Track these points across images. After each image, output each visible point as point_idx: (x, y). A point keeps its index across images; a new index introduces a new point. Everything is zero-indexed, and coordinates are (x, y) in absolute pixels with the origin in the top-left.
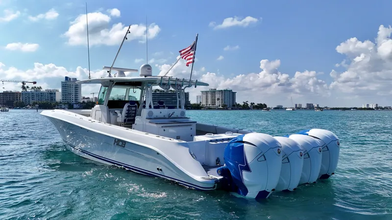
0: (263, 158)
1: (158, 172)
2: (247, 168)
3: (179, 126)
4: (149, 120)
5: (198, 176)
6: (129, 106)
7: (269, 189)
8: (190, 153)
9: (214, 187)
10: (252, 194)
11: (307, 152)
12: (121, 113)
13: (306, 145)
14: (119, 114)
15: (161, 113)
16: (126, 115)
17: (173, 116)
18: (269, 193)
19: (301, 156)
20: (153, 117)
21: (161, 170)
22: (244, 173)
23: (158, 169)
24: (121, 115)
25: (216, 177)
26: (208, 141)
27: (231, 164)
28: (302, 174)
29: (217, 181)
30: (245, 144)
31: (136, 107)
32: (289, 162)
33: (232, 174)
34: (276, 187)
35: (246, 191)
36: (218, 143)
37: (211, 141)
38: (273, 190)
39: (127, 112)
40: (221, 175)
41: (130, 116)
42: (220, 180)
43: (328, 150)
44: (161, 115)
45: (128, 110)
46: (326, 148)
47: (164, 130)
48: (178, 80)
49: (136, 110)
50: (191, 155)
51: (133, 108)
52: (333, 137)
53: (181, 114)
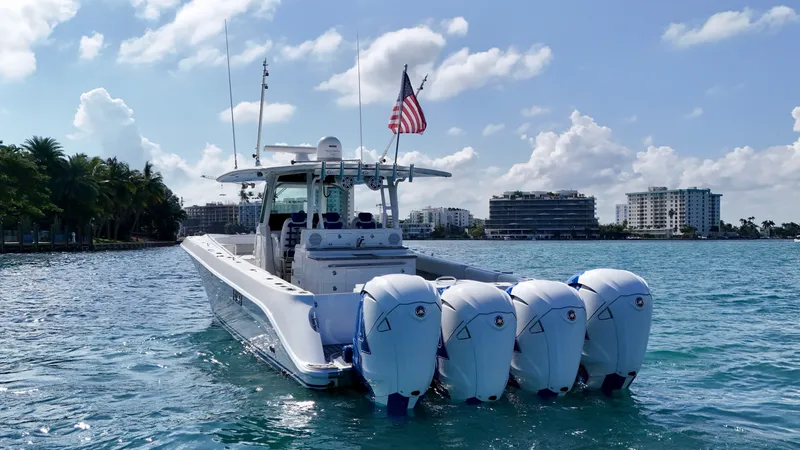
0: (385, 325)
2: (366, 347)
3: (369, 265)
5: (304, 361)
6: (290, 225)
10: (380, 396)
12: (279, 240)
15: (340, 237)
16: (287, 243)
17: (369, 244)
18: (407, 399)
20: (321, 245)
21: (273, 350)
22: (363, 357)
23: (271, 348)
25: (341, 366)
30: (365, 298)
38: (416, 393)
39: (288, 236)
45: (290, 233)
46: (607, 313)
47: (335, 273)
48: (363, 166)
50: (313, 320)
53: (390, 239)
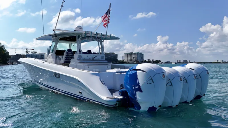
0: (151, 81)
1: (79, 94)
2: (140, 90)
4: (79, 61)
5: (105, 96)
6: (67, 53)
7: (157, 106)
8: (100, 80)
9: (116, 104)
10: (144, 107)
11: (185, 78)
12: (62, 57)
13: (185, 73)
14: (61, 59)
15: (87, 56)
16: (66, 58)
17: (95, 58)
18: (157, 108)
19: (181, 80)
20: (82, 59)
21: (81, 93)
22: (138, 94)
23: (79, 92)
24: (63, 59)
25: (118, 97)
26: (115, 72)
27: (129, 87)
28: (182, 95)
29: (118, 100)
30: (138, 72)
31: (72, 53)
32: (172, 85)
33: (129, 95)
34: (162, 104)
35: (139, 107)
36: (122, 74)
37: (117, 72)
38: (160, 106)
39: (66, 56)
40: (122, 95)
41: (68, 60)
42: (121, 99)
43: (201, 77)
44: (88, 58)
45: (67, 55)
46: (199, 77)
47: (89, 68)
48: (97, 34)
49: (72, 56)
50: (101, 81)
51: (71, 54)
52: (204, 68)
53: (101, 58)
